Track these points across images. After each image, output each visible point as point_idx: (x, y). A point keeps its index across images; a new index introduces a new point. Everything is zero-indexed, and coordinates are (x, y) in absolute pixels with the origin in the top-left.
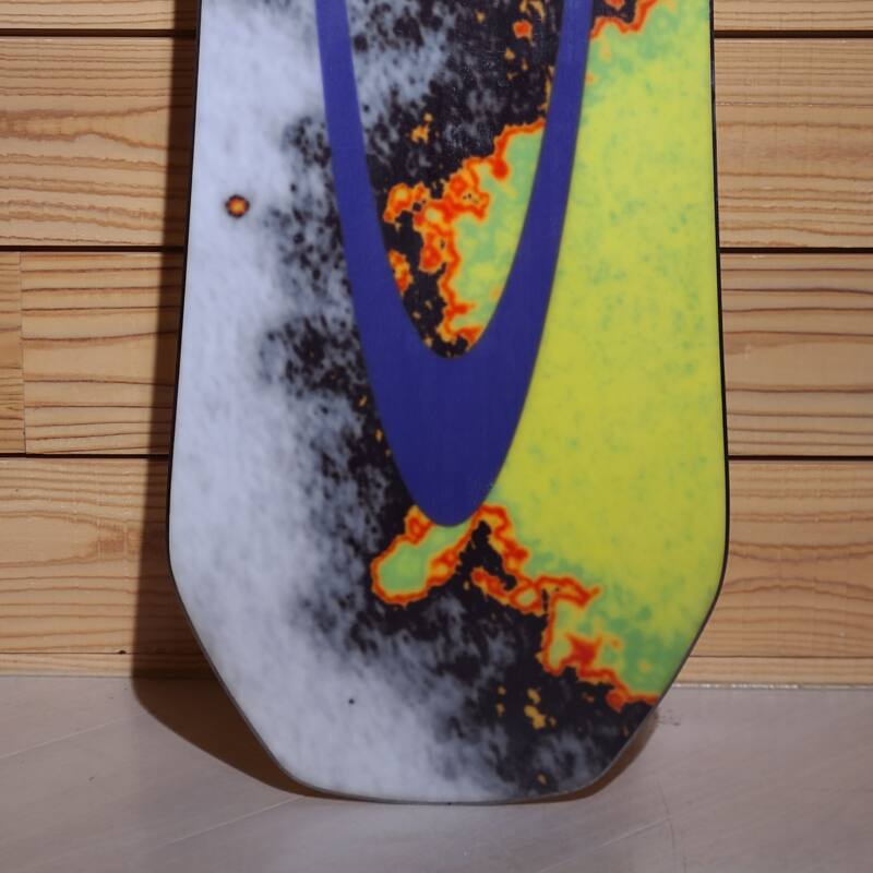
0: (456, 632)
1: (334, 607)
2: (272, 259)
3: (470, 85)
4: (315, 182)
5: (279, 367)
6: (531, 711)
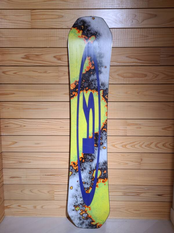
0: (89, 33)
1: (98, 35)
2: (103, 63)
3: (88, 77)
4: (100, 69)
5: (102, 55)
6: (83, 27)
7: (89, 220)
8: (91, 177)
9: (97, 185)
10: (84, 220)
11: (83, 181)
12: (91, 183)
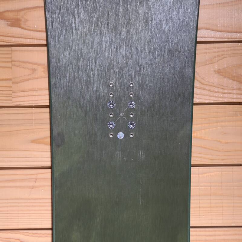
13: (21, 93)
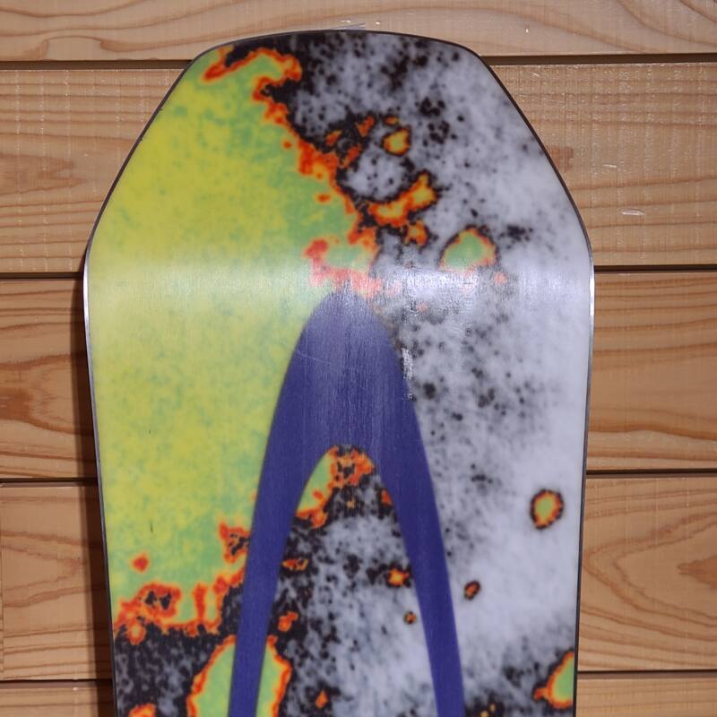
7: (327, 106)
8: (314, 650)
9: (242, 559)
10: (385, 105)
11: (410, 600)
12: (311, 570)
13: (31, 637)
